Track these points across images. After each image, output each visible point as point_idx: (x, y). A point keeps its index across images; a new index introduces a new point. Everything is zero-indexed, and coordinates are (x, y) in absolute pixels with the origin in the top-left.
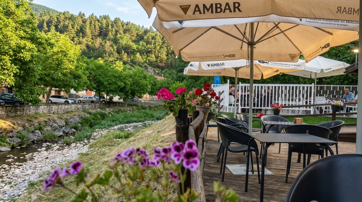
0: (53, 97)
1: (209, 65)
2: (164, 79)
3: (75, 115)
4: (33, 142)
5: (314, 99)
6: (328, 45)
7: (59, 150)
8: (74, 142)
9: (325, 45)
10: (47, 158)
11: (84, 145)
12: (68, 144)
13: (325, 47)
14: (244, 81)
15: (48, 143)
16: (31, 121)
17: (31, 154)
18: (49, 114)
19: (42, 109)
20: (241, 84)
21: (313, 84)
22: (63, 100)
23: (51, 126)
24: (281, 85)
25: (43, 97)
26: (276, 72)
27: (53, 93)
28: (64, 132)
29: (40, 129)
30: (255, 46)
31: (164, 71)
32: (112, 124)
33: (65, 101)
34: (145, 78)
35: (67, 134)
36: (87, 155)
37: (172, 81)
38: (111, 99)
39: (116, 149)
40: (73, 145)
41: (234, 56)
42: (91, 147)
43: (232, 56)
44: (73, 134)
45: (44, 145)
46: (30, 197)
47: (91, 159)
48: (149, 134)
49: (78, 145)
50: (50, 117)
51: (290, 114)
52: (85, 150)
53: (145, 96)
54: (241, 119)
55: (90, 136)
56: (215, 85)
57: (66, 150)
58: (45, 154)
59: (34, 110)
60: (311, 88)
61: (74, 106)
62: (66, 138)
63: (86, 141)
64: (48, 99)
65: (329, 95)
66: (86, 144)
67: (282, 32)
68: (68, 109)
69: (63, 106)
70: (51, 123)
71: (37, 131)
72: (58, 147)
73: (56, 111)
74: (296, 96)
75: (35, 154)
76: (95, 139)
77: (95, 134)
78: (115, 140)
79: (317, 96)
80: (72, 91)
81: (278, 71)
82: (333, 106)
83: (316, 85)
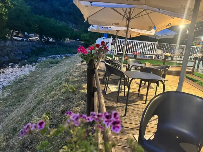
0: (15, 36)
1: (103, 28)
2: (78, 31)
3: (27, 48)
4: (4, 62)
5: (156, 51)
6: (171, 24)
7: (18, 68)
8: (27, 64)
9: (169, 24)
10: (12, 72)
11: (33, 66)
12: (24, 65)
13: (168, 25)
14: (120, 37)
15: (12, 64)
16: (2, 50)
17: (3, 69)
18: (12, 46)
19: (8, 43)
20: (118, 39)
21: (156, 42)
22: (20, 39)
23: (14, 54)
24: (139, 41)
25: (9, 36)
26: (138, 34)
27: (15, 34)
28: (21, 57)
29: (7, 55)
30: (130, 20)
31: (78, 26)
32: (49, 54)
33: (22, 39)
34: (67, 29)
35: (23, 58)
36: (34, 72)
37: (82, 32)
38: (48, 39)
39: (51, 70)
40: (27, 65)
41: (118, 24)
42: (37, 67)
43: (117, 24)
44: (27, 59)
45: (10, 64)
46: (3, 95)
47: (37, 74)
48: (68, 63)
49: (30, 65)
50: (13, 48)
51: (142, 58)
52: (33, 69)
53: (67, 39)
54: (117, 59)
55: (37, 61)
56: (104, 38)
57: (23, 68)
58: (11, 70)
59: (3, 43)
60: (155, 44)
61: (27, 43)
62: (23, 61)
63: (34, 64)
64: (12, 38)
65: (164, 49)
66: (34, 66)
67: (147, 14)
68: (24, 44)
69: (21, 42)
70: (14, 52)
71: (6, 56)
72: (18, 66)
73: (17, 45)
74: (147, 48)
75: (5, 69)
76: (39, 63)
77: (39, 60)
78: (50, 64)
79: (157, 49)
80: (26, 33)
81: (140, 34)
82: (165, 56)
83: (158, 43)
